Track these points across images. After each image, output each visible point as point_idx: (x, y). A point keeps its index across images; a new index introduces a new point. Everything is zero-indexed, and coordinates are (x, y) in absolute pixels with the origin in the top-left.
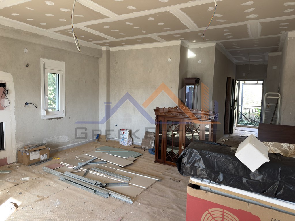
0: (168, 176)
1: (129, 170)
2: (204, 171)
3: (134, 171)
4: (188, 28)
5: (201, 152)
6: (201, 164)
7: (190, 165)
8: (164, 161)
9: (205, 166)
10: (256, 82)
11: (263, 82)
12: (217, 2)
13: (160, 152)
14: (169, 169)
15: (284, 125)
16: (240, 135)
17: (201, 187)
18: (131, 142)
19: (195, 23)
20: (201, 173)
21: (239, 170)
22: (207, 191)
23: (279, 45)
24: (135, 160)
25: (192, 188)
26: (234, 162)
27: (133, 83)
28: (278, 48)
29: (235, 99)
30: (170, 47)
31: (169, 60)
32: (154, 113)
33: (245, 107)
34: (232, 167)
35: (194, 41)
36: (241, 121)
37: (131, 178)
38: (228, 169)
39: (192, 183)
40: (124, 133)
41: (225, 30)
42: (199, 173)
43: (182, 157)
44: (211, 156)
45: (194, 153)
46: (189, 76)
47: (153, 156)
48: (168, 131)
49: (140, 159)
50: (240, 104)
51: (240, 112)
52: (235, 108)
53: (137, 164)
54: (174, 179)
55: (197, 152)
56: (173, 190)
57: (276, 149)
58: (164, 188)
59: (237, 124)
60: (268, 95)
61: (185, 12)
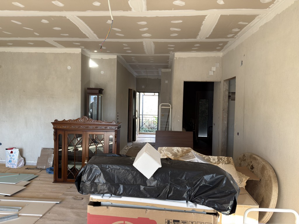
0: (70, 195)
1: (19, 198)
2: (105, 186)
3: (26, 198)
4: (88, 37)
5: (101, 167)
6: (102, 179)
7: (90, 182)
8: (65, 180)
9: (106, 181)
10: (153, 94)
11: (159, 94)
12: (113, 17)
13: (60, 169)
14: (71, 187)
15: (174, 131)
16: (142, 142)
17: (102, 203)
18: (22, 163)
19: (95, 34)
20: (101, 188)
21: (137, 179)
22: (107, 206)
23: (168, 63)
24: (27, 184)
25: (93, 206)
26: (132, 172)
27: (24, 91)
28: (168, 65)
29: (137, 109)
30: (70, 54)
31: (69, 68)
32: (52, 126)
33: (146, 116)
34: (131, 177)
35: (96, 51)
36: (142, 129)
37: (21, 208)
38: (128, 180)
39: (92, 201)
40: (12, 152)
41: (124, 45)
42: (99, 189)
43: (81, 175)
44: (111, 169)
45: (94, 169)
46: (92, 86)
47: (52, 176)
48: (70, 145)
49: (34, 182)
50: (141, 113)
51: (141, 120)
52: (137, 117)
53: (30, 189)
54: (76, 198)
55: (97, 167)
56: (75, 210)
57: (169, 153)
58: (64, 210)
59: (139, 132)
60: (162, 106)
61: (84, 21)
